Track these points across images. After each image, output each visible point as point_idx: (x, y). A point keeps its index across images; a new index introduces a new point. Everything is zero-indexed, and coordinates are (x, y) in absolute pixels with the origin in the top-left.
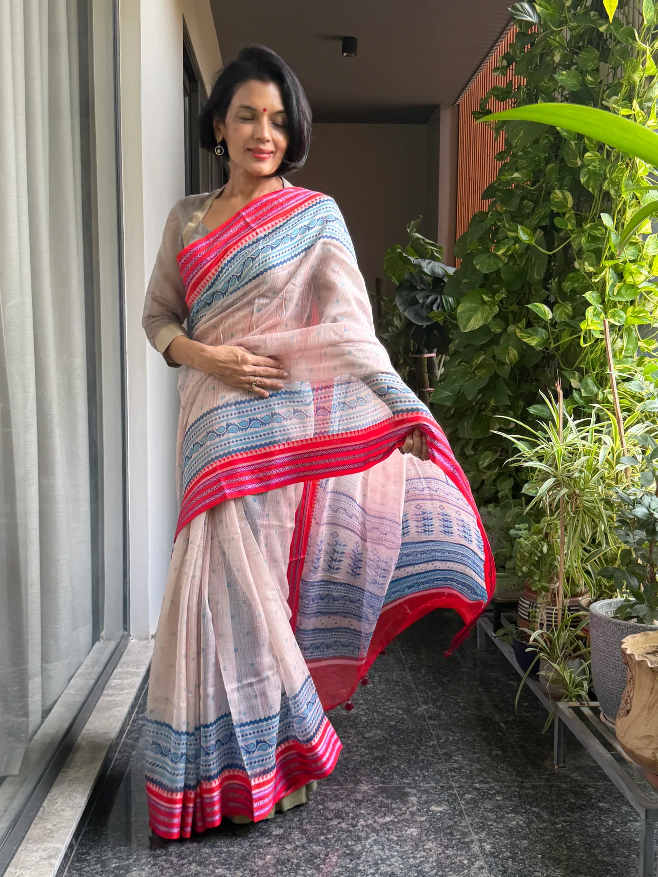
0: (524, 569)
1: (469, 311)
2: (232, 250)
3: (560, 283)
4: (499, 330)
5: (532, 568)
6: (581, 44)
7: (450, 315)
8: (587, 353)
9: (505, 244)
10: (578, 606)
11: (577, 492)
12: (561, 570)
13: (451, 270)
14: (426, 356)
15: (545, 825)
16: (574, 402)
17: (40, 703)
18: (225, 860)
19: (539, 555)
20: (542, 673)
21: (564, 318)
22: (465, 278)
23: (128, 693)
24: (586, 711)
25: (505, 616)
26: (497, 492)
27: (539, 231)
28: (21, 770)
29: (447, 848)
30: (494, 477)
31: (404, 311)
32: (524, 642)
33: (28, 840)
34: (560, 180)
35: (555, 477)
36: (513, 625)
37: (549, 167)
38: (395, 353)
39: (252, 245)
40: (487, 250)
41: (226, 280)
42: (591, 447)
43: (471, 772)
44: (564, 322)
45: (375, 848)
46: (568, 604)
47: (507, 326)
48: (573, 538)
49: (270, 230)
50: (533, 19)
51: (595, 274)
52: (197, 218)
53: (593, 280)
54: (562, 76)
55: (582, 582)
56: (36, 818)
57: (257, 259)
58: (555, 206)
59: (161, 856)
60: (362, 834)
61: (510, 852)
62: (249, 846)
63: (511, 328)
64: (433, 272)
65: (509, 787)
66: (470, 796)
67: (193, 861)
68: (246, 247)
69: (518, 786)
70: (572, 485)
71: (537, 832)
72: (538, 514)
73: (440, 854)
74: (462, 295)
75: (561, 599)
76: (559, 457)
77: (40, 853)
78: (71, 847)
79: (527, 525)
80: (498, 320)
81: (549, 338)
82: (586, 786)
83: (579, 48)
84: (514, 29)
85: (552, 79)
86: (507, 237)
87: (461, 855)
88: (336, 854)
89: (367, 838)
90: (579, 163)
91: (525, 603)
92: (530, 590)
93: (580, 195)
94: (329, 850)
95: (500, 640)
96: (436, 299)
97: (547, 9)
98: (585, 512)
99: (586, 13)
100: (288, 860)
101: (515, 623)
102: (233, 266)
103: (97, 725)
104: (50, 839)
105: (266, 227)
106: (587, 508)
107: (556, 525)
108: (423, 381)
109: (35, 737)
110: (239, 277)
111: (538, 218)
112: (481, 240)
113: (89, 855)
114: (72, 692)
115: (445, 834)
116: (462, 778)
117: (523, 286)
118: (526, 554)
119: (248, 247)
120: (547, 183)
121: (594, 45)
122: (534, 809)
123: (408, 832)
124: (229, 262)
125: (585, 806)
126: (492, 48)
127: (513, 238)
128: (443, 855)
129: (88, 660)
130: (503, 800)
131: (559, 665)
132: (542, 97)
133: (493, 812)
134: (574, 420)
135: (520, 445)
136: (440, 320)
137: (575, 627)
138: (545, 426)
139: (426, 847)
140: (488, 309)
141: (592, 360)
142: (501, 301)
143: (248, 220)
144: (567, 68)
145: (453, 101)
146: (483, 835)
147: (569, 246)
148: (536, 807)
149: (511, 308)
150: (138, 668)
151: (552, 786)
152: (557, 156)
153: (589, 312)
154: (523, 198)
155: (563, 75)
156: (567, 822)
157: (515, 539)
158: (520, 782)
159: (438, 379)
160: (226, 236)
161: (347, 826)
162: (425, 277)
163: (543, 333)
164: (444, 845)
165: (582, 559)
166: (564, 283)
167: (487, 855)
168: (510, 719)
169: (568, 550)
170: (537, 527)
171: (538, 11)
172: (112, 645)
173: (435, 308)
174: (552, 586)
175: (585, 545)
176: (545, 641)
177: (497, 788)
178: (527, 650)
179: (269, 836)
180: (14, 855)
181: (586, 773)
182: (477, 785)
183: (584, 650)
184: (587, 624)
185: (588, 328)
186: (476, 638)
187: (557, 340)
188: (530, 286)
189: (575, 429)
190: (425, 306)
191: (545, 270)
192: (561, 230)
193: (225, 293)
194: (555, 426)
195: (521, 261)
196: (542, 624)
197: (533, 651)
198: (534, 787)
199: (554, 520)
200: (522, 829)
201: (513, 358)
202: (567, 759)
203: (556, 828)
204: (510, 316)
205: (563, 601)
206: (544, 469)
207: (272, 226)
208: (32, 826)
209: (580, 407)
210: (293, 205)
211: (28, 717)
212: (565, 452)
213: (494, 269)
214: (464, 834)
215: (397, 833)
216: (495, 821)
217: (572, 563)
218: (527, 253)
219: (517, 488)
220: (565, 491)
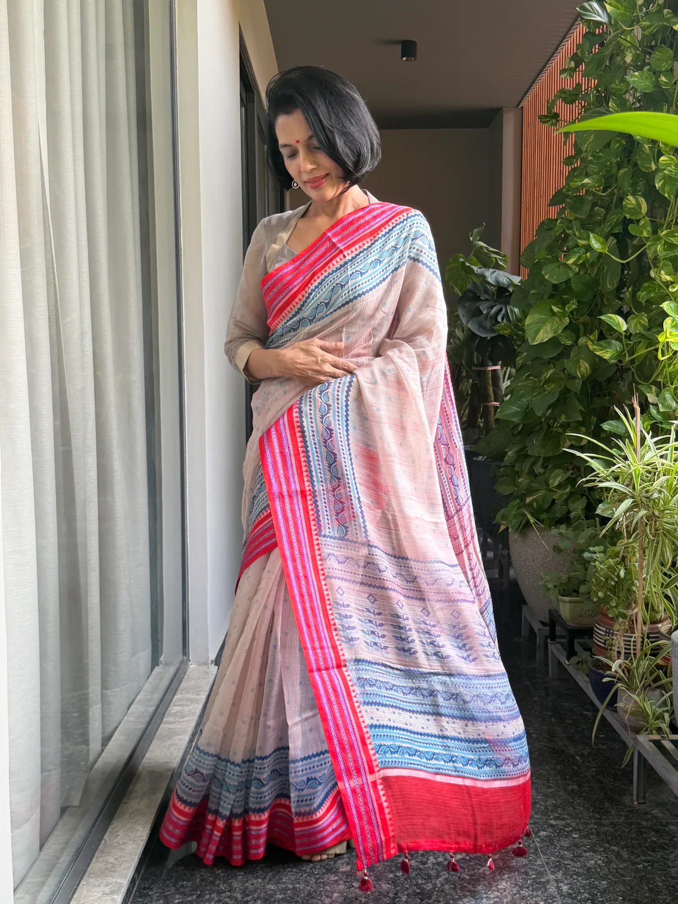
0: (600, 594)
1: (538, 323)
2: (319, 274)
3: (634, 294)
4: (569, 343)
5: (609, 593)
6: (653, 43)
7: (516, 326)
8: (664, 366)
9: (575, 253)
10: (657, 633)
11: (657, 513)
12: (640, 596)
13: (516, 280)
14: (490, 368)
15: (625, 865)
16: (651, 417)
17: (100, 731)
18: (291, 898)
19: (616, 579)
20: (620, 705)
21: (640, 329)
22: (534, 288)
23: (188, 721)
24: (668, 745)
25: (579, 643)
26: (569, 512)
27: (611, 238)
28: (81, 801)
29: (521, 888)
30: (565, 497)
31: (467, 322)
32: (601, 671)
33: (90, 873)
34: (634, 185)
35: (633, 497)
36: (588, 653)
37: (622, 171)
38: (457, 366)
39: (340, 269)
40: (556, 259)
41: (314, 306)
42: (671, 466)
43: (546, 807)
44: (640, 333)
45: (447, 887)
46: (647, 631)
47: (578, 338)
48: (653, 562)
49: (357, 252)
50: (604, 19)
51: (672, 283)
52: (282, 238)
53: (670, 290)
54: (635, 78)
55: (661, 608)
56: (98, 851)
57: (346, 286)
58: (628, 213)
59: (225, 892)
60: (433, 873)
61: (589, 894)
62: (316, 883)
63: (582, 340)
64: (497, 281)
65: (587, 824)
66: (545, 833)
67: (258, 898)
68: (333, 272)
69: (595, 824)
70: (651, 506)
71: (617, 872)
72: (614, 536)
73: (515, 895)
74: (530, 306)
75: (639, 627)
76: (637, 476)
77: (102, 888)
78: (133, 881)
79: (602, 548)
80: (569, 332)
81: (624, 350)
82: (668, 824)
83: (652, 48)
84: (580, 29)
85: (623, 80)
86: (577, 246)
87: (537, 896)
88: (406, 893)
89: (438, 876)
90: (654, 167)
91: (600, 630)
92: (606, 616)
93: (654, 201)
94: (398, 888)
95: (574, 668)
96: (501, 310)
97: (618, 9)
98: (665, 535)
99: (659, 11)
100: (356, 899)
101: (590, 650)
102: (321, 293)
103: (158, 754)
104: (113, 874)
105: (353, 249)
106: (668, 531)
107: (634, 548)
108: (488, 395)
109: (96, 767)
110: (327, 304)
111: (610, 226)
112: (550, 249)
113: (152, 889)
114: (132, 719)
115: (520, 873)
116: (536, 813)
117: (595, 296)
118: (602, 578)
119: (336, 271)
120: (620, 189)
121: (668, 44)
122: (613, 848)
123: (481, 871)
124: (316, 287)
125: (666, 844)
126: (557, 49)
127: (584, 246)
128: (517, 896)
129: (148, 686)
130: (580, 837)
131: (638, 695)
132: (613, 99)
133: (569, 851)
134: (653, 437)
135: (594, 464)
136: (506, 332)
137: (655, 655)
138: (621, 444)
139: (499, 887)
140: (558, 320)
141: (670, 373)
142: (572, 313)
143: (334, 240)
144: (639, 68)
145: (517, 103)
146: (560, 875)
147: (644, 254)
148: (615, 846)
149: (582, 319)
150: (198, 695)
151: (631, 824)
152: (629, 161)
153: (667, 323)
154: (594, 205)
155: (635, 76)
156: (649, 862)
157: (589, 562)
158: (598, 819)
159: (503, 393)
160: (312, 258)
161: (416, 864)
162: (489, 287)
163: (617, 345)
164: (518, 885)
165: (662, 584)
166: (639, 293)
167: (565, 896)
168: (586, 752)
169: (647, 575)
170: (613, 551)
171: (609, 11)
172: (172, 670)
173: (499, 319)
174: (630, 613)
175: (665, 570)
176: (623, 671)
177: (574, 824)
178: (605, 680)
179: (336, 873)
180: (76, 890)
181: (668, 810)
182: (553, 822)
183: (665, 680)
184: (668, 653)
185: (667, 340)
186: (548, 665)
187: (632, 352)
188: (602, 296)
189: (653, 446)
190: (489, 317)
191: (618, 279)
192: (635, 237)
193: (312, 320)
194: (632, 444)
195: (592, 270)
196: (619, 653)
197: (610, 681)
198: (614, 825)
199: (632, 543)
200: (601, 869)
201: (585, 371)
202: (647, 795)
203: (637, 869)
204: (581, 327)
205: (642, 628)
206: (621, 489)
207: (360, 247)
208: (94, 860)
209: (657, 423)
210: (380, 224)
211: (88, 745)
212: (642, 471)
213: (564, 278)
214: (541, 874)
215: (469, 871)
216: (572, 860)
217: (651, 588)
218: (598, 262)
219: (590, 509)
220: (643, 512)
